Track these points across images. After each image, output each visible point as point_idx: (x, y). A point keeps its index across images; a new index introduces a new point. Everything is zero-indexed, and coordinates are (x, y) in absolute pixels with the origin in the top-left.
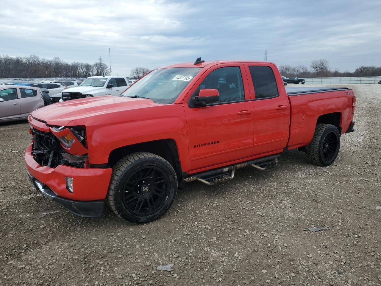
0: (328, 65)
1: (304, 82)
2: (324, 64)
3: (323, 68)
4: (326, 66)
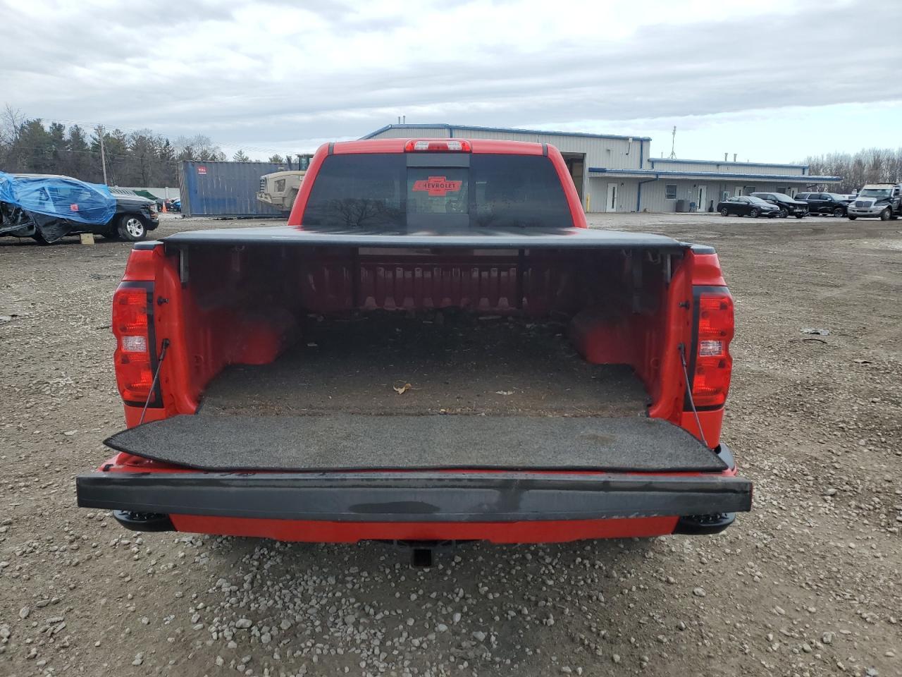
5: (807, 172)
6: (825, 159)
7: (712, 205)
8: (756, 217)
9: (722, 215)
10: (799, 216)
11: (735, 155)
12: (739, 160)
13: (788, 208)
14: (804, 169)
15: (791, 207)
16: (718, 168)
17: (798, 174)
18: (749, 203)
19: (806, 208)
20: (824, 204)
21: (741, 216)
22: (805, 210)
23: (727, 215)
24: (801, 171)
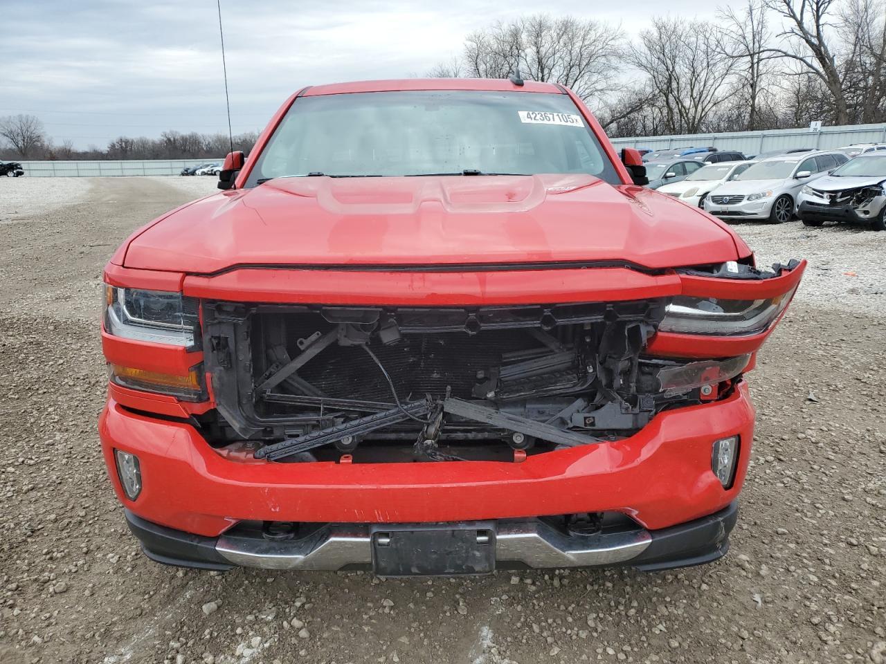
0: (42, 131)
1: (20, 170)
2: (33, 128)
3: (31, 138)
4: (38, 132)
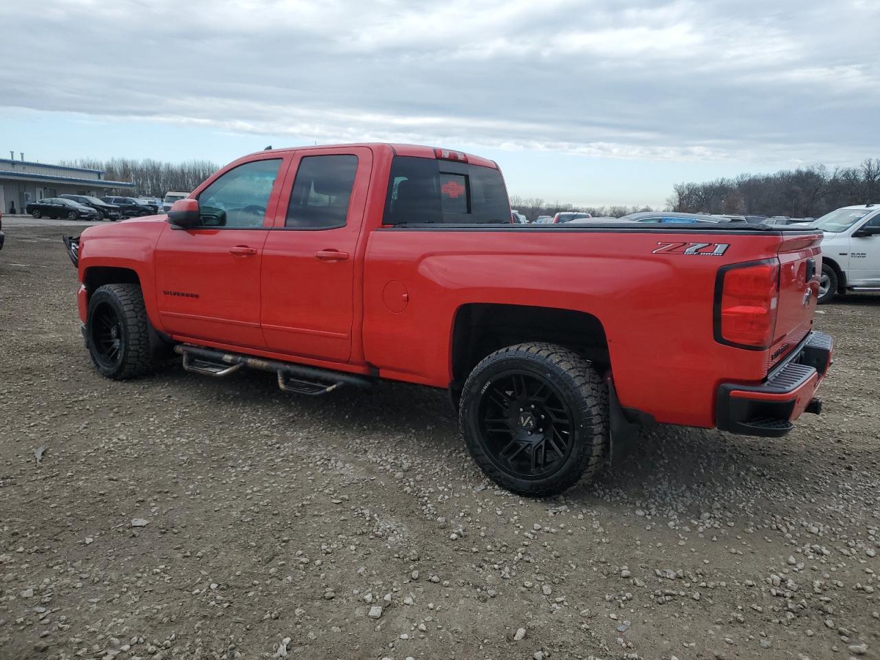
5: (102, 177)
6: (78, 164)
7: (13, 206)
8: (75, 220)
9: (35, 217)
10: (113, 219)
11: (22, 154)
12: (26, 160)
13: (103, 211)
14: (99, 174)
15: (106, 210)
16: (13, 167)
17: (94, 178)
18: (64, 205)
19: (119, 212)
20: (130, 208)
21: (55, 218)
22: (118, 213)
23: (40, 218)
24: (97, 176)
